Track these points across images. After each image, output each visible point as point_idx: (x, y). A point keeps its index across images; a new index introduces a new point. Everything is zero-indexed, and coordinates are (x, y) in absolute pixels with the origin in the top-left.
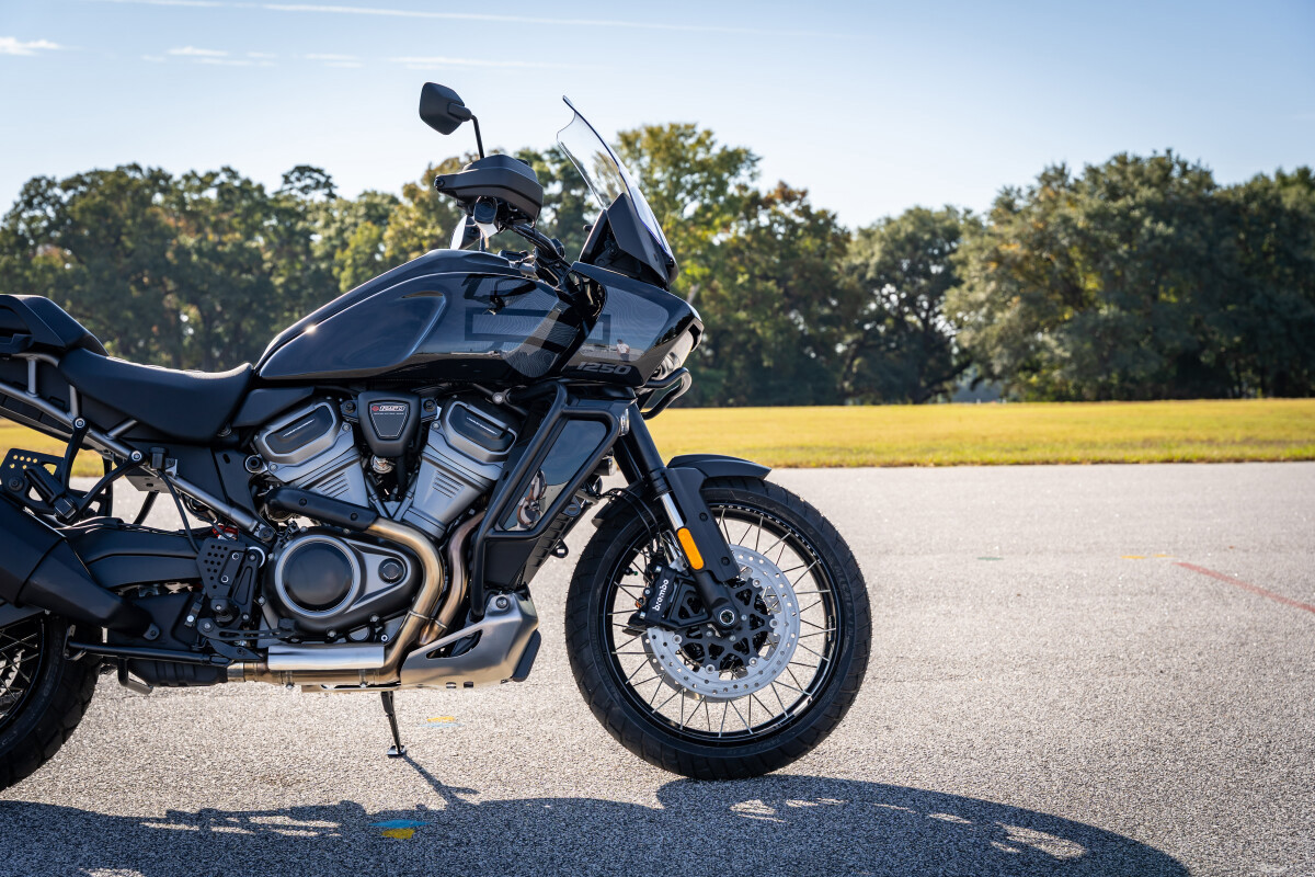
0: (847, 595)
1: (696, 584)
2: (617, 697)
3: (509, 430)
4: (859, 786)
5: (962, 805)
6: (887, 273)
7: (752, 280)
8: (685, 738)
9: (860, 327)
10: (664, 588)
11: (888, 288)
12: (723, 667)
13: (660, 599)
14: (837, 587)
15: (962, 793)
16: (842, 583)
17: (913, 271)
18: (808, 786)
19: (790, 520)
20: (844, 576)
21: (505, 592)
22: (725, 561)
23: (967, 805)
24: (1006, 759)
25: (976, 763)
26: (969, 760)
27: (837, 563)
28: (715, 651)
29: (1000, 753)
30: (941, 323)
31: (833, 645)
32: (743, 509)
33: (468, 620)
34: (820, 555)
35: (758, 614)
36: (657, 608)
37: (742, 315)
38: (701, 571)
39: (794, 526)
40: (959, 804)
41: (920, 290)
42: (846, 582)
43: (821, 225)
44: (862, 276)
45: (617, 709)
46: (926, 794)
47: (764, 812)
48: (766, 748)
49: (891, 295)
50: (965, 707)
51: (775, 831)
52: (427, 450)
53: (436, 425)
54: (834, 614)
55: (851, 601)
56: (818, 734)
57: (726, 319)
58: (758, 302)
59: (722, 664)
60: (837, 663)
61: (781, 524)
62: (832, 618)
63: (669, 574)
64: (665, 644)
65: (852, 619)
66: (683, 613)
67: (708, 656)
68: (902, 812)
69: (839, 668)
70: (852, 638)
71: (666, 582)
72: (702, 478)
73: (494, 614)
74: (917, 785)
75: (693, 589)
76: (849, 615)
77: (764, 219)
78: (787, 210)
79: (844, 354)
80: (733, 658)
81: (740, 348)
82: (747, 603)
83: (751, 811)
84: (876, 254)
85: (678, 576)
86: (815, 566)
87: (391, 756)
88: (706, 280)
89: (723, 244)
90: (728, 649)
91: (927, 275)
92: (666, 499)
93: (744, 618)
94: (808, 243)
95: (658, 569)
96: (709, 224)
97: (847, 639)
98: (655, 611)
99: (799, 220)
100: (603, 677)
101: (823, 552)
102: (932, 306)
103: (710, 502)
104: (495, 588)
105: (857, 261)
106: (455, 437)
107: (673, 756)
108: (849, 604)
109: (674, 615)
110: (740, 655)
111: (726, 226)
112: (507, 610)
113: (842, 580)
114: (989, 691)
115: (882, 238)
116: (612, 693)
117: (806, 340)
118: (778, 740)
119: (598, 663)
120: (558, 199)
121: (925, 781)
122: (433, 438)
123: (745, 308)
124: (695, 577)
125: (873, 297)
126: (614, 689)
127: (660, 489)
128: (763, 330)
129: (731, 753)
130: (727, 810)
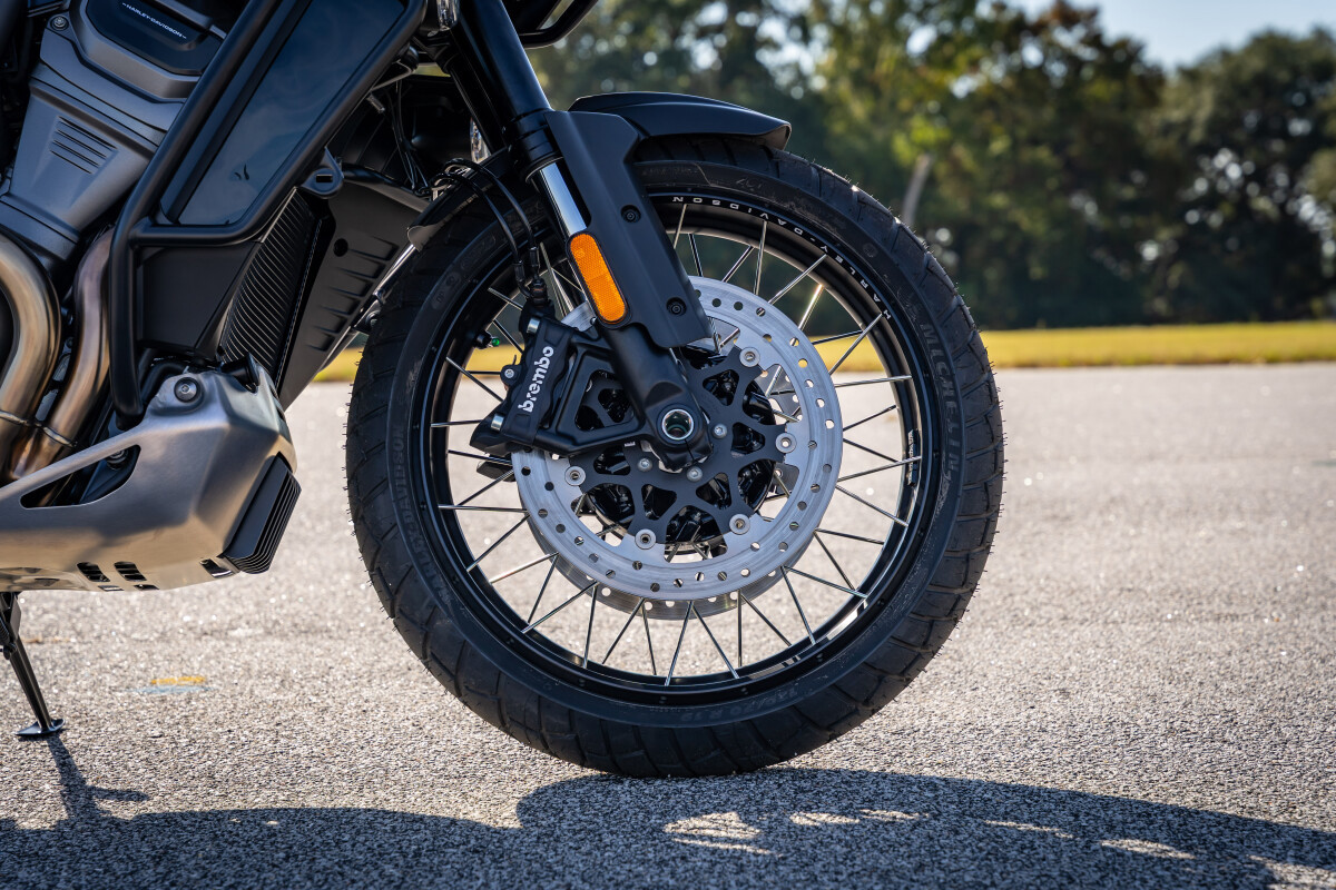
0: (947, 384)
1: (612, 355)
2: (446, 599)
3: (214, 29)
4: (962, 789)
5: (1181, 825)
6: (1222, 134)
7: (1015, 145)
8: (590, 686)
9: (1181, 217)
10: (543, 364)
11: (1223, 159)
12: (675, 537)
13: (534, 388)
14: (926, 369)
15: (1189, 802)
16: (938, 359)
17: (1263, 132)
18: (851, 789)
19: (827, 228)
20: (940, 346)
21: (196, 369)
22: (676, 307)
23: (1193, 823)
24: (1299, 744)
25: (1231, 749)
26: (1218, 744)
27: (925, 317)
28: (659, 501)
29: (1288, 732)
30: (1308, 209)
31: (916, 492)
32: (725, 204)
33: (113, 425)
34: (889, 301)
35: (753, 424)
36: (528, 406)
37: (999, 200)
38: (623, 325)
39: (834, 241)
40: (1176, 822)
41: (1276, 159)
42: (945, 359)
43: (1121, 59)
44: (1184, 138)
45: (444, 623)
46: (1106, 803)
47: (734, 834)
48: (765, 708)
49: (1230, 166)
50: (1233, 660)
51: (741, 869)
52: (45, 76)
53: (59, 21)
54: (920, 429)
55: (955, 398)
56: (880, 680)
57: (975, 206)
58: (1022, 180)
59: (670, 529)
60: (924, 529)
61: (805, 236)
62: (916, 434)
63: (554, 334)
64: (549, 486)
65: (957, 434)
66: (587, 419)
67: (642, 513)
68: (1043, 836)
69: (928, 541)
70: (956, 476)
71: (549, 351)
72: (634, 135)
73: (168, 412)
74: (1092, 787)
75: (607, 367)
76: (951, 427)
77: (1032, 54)
78: (1067, 39)
79: (1157, 263)
80: (697, 517)
81: (996, 250)
82: (728, 398)
83: (708, 832)
84: (1205, 105)
85: (575, 340)
86: (879, 325)
87: (24, 737)
88: (943, 149)
89: (971, 96)
90: (685, 499)
91: (1284, 134)
92: (551, 176)
93: (720, 431)
94: (1101, 90)
95: (533, 325)
96: (948, 64)
97: (946, 478)
98: (523, 414)
99: (1087, 53)
100: (417, 556)
101: (897, 296)
102: (1292, 183)
103: (650, 190)
104: (176, 358)
105: (1176, 115)
106: (99, 47)
107: (565, 723)
108: (951, 404)
109: (567, 421)
110: (713, 509)
111: (974, 66)
112: (197, 404)
113: (935, 353)
114: (1290, 637)
115: (1215, 80)
116: (436, 591)
117: (1094, 237)
118: (792, 692)
119: (406, 527)
120: (719, 29)
121: (1115, 779)
122: (53, 50)
123: (1005, 189)
124: (609, 341)
125: (1198, 171)
126: (440, 581)
127: (535, 154)
128: (1031, 222)
129: (690, 718)
130: (658, 829)
